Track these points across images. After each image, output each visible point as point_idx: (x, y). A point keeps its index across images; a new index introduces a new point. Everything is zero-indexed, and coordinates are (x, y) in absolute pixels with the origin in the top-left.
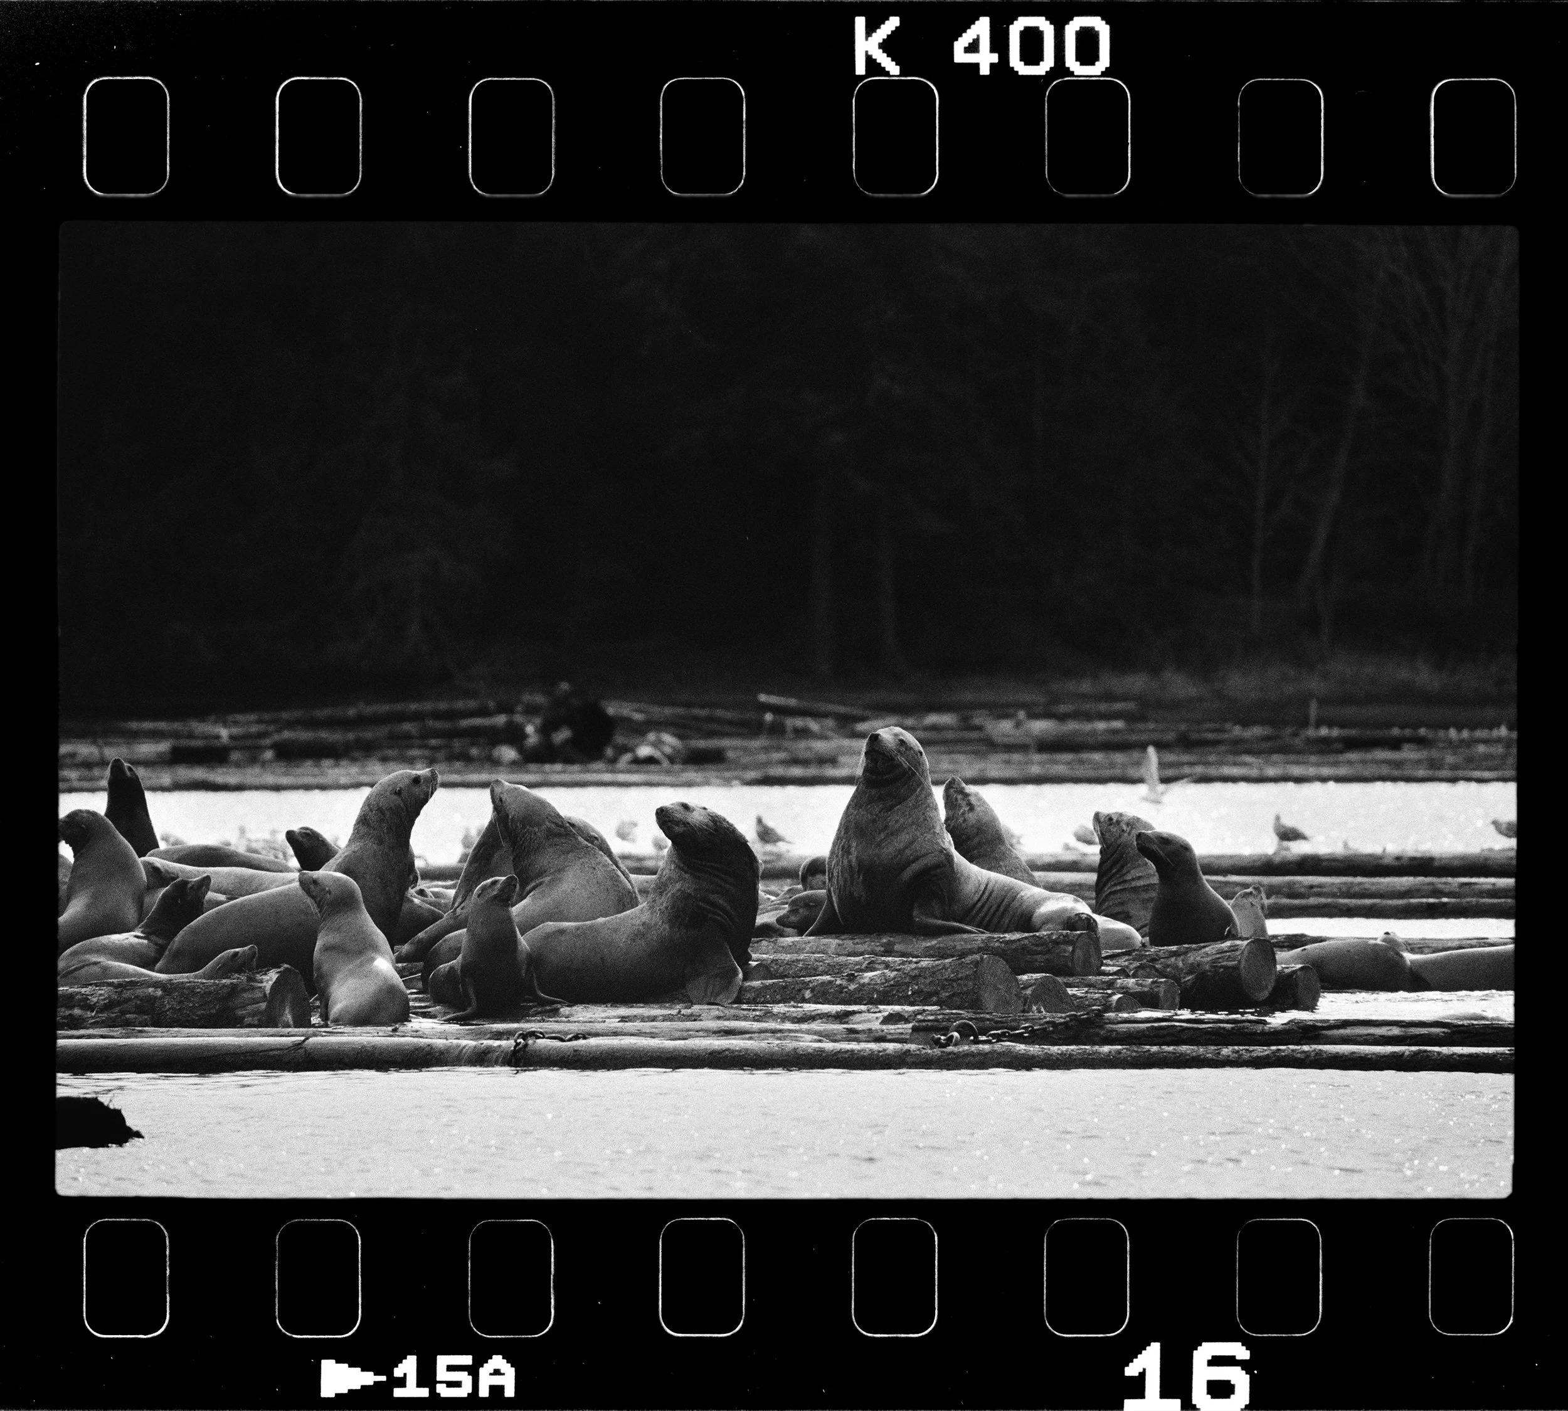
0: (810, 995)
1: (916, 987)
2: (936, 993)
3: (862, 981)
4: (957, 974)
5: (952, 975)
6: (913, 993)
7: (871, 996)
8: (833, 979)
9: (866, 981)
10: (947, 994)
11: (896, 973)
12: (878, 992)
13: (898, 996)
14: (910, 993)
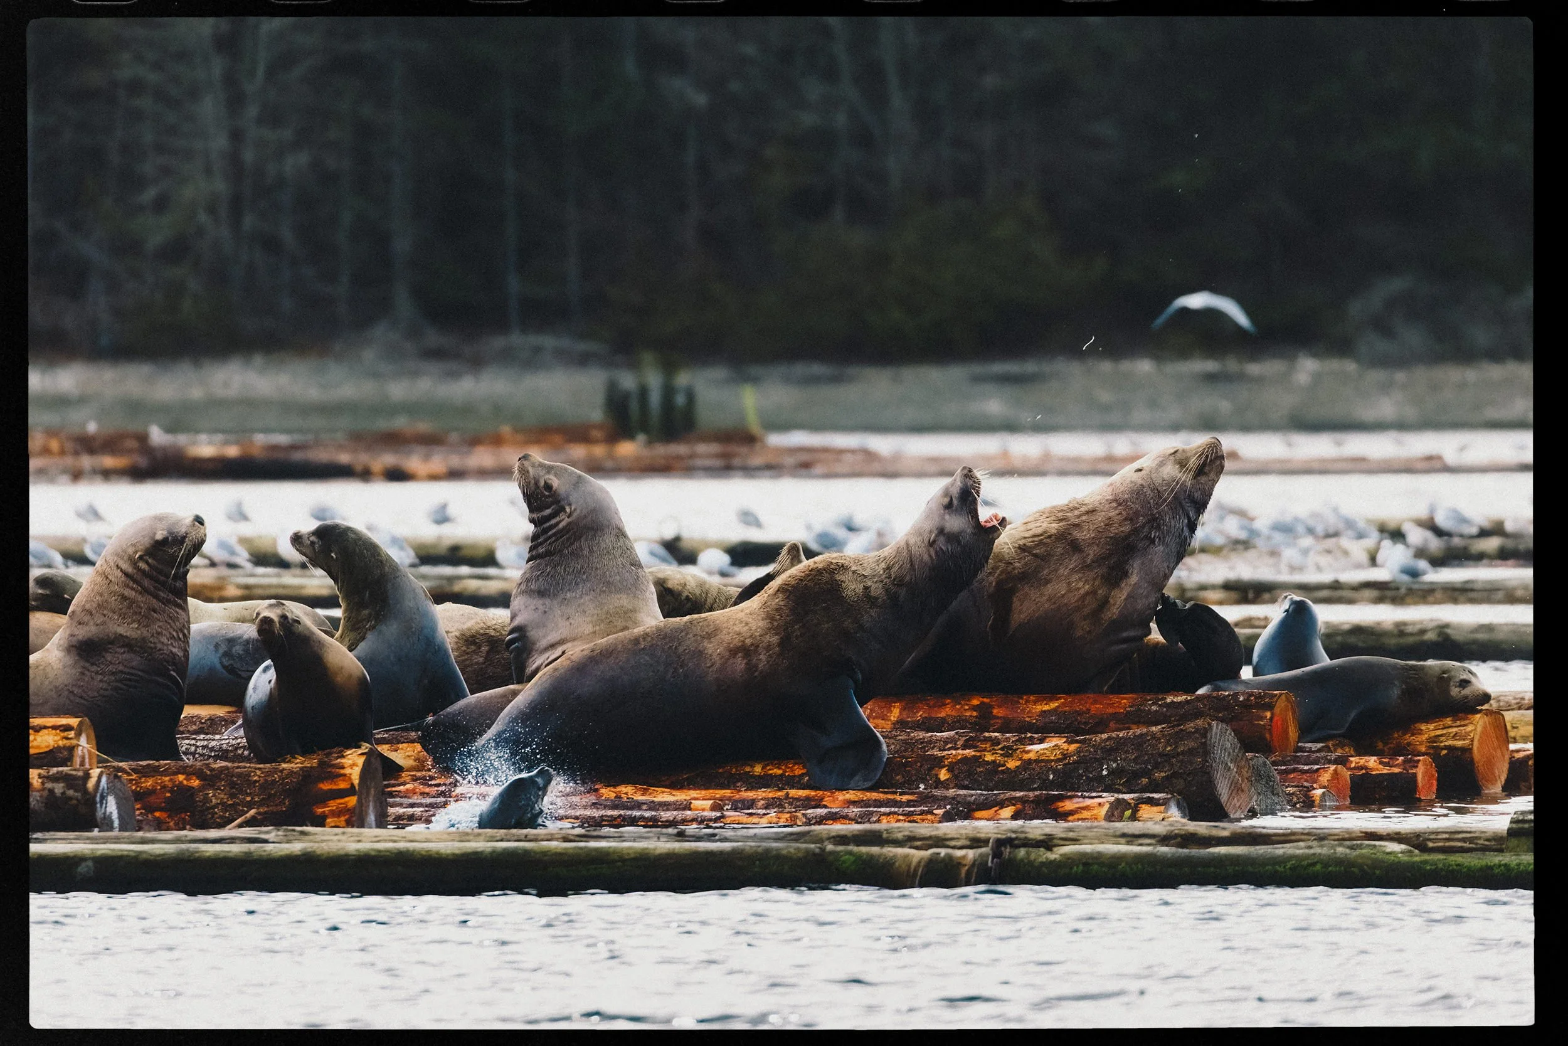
0: (947, 777)
1: (1114, 765)
2: (1147, 773)
3: (1026, 757)
4: (1176, 747)
5: (1169, 749)
6: (1111, 772)
7: (1044, 777)
8: (978, 754)
9: (1032, 756)
10: (1163, 774)
11: (1077, 745)
12: (1055, 771)
13: (1088, 778)
14: (1105, 773)
